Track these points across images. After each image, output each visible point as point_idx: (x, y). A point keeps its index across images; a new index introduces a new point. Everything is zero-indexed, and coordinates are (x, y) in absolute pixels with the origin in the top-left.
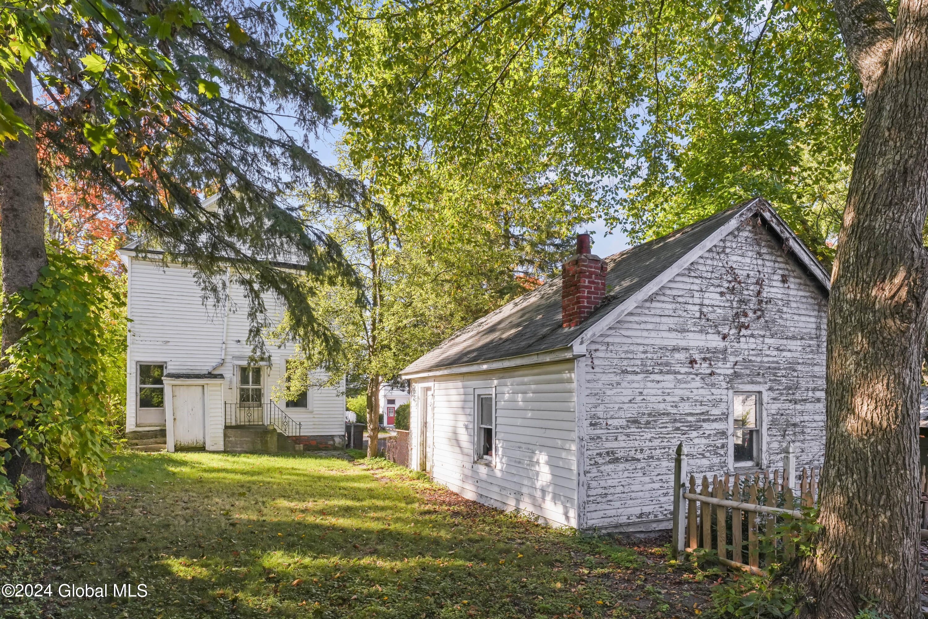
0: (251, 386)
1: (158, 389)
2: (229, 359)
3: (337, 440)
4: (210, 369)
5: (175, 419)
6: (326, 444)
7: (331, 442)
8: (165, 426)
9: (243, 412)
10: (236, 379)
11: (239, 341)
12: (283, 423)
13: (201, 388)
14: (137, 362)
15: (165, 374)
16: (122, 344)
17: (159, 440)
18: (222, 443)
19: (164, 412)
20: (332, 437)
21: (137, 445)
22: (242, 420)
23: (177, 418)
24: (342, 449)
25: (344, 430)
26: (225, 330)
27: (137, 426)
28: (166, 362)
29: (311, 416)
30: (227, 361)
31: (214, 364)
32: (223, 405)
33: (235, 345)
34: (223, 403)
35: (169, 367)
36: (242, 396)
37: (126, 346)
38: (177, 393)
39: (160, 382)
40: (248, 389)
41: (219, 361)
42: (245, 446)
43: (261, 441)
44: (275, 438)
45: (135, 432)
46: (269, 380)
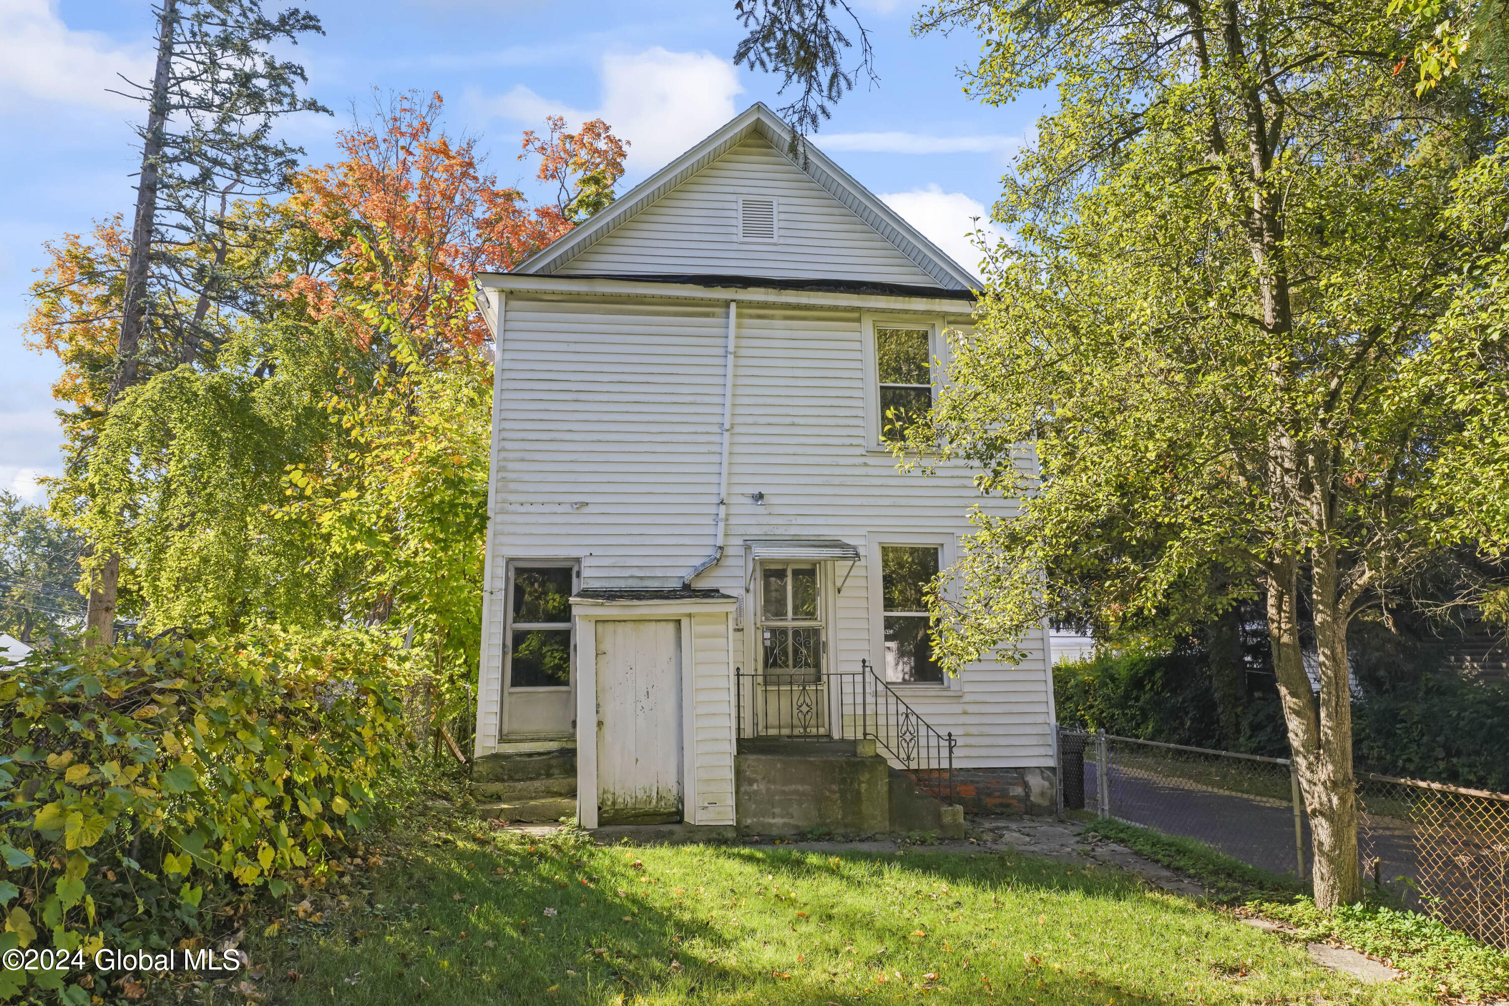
0: (790, 623)
1: (556, 633)
2: (735, 547)
3: (1036, 783)
4: (687, 574)
5: (600, 724)
6: (1004, 794)
7: (1019, 791)
8: (572, 738)
9: (773, 699)
10: (753, 602)
11: (761, 496)
12: (900, 736)
13: (671, 627)
14: (510, 560)
15: (575, 590)
16: (476, 515)
17: (558, 783)
18: (731, 801)
19: (570, 701)
20: (1021, 771)
21: (499, 799)
22: (773, 720)
23: (608, 722)
24: (1050, 811)
25: (1053, 751)
26: (725, 469)
27: (503, 738)
28: (578, 560)
29: (958, 709)
30: (730, 551)
31: (698, 562)
32: (733, 679)
33: (751, 508)
34: (732, 672)
35: (585, 573)
36: (769, 652)
37: (484, 519)
38: (606, 646)
39: (565, 614)
40: (784, 632)
41: (710, 551)
42: (794, 809)
43: (843, 793)
44: (883, 786)
45: (496, 757)
46: (840, 602)
